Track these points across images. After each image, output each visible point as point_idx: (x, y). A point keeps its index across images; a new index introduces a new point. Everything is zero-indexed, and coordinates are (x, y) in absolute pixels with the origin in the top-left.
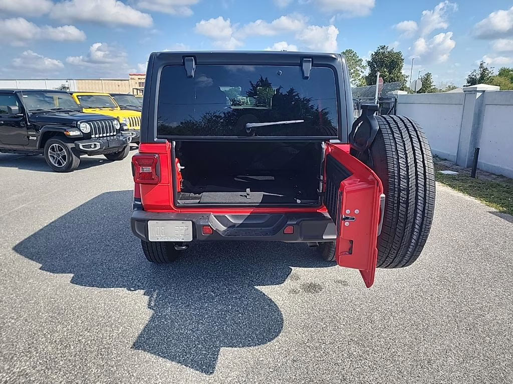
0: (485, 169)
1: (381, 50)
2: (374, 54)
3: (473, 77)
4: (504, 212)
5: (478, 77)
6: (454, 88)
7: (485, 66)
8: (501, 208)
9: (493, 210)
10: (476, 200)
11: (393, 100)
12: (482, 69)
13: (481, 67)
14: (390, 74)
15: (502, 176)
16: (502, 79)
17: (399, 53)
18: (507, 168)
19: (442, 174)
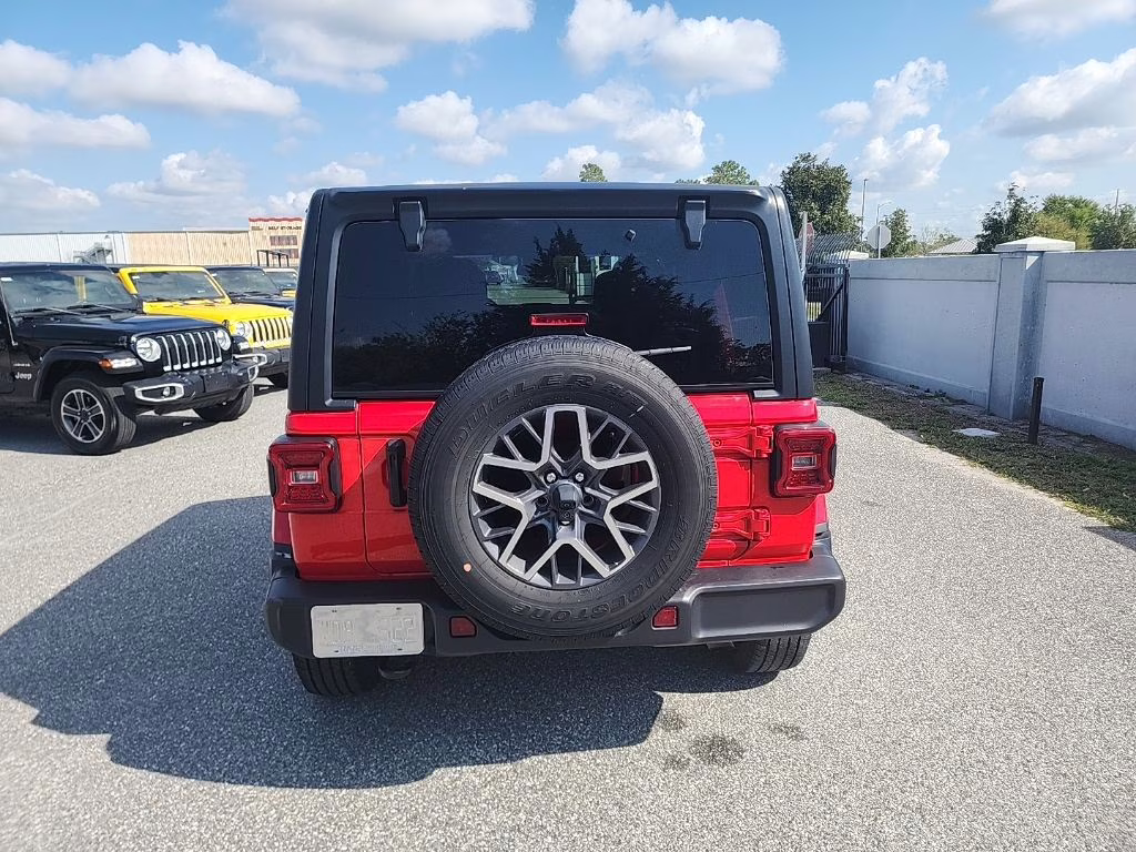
0: (1053, 422)
1: (802, 164)
2: (787, 171)
3: (996, 217)
4: (1122, 528)
5: (1006, 217)
6: (952, 240)
7: (1018, 192)
8: (1112, 519)
9: (1094, 522)
10: (1053, 500)
11: (840, 271)
12: (1012, 201)
13: (1010, 197)
14: (823, 213)
15: (1092, 438)
16: (1051, 220)
17: (839, 170)
18: (1103, 420)
19: (962, 437)
